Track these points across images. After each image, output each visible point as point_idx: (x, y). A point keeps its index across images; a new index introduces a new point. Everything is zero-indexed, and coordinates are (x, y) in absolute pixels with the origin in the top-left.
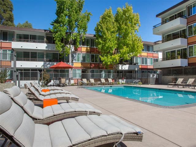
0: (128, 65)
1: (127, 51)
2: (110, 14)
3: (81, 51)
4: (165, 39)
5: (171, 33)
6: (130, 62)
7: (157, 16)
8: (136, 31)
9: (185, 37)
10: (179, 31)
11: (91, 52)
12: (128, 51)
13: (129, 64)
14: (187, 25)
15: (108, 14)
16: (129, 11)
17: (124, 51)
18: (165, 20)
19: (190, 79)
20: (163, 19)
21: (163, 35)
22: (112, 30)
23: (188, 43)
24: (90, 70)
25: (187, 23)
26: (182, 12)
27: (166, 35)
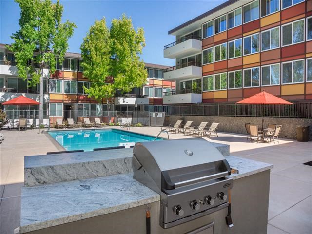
0: (135, 99)
1: (122, 81)
2: (101, 27)
3: (63, 78)
4: (180, 64)
5: (187, 57)
6: (138, 94)
7: (170, 32)
8: (139, 52)
9: (200, 65)
10: (195, 56)
11: (78, 79)
12: (125, 81)
13: (136, 97)
14: (202, 49)
15: (98, 27)
16: (126, 25)
17: (119, 80)
18: (181, 38)
19: (202, 123)
20: (178, 37)
21: (178, 59)
22: (104, 50)
23: (202, 73)
24: (76, 104)
25: (202, 47)
26: (199, 30)
27: (182, 59)
